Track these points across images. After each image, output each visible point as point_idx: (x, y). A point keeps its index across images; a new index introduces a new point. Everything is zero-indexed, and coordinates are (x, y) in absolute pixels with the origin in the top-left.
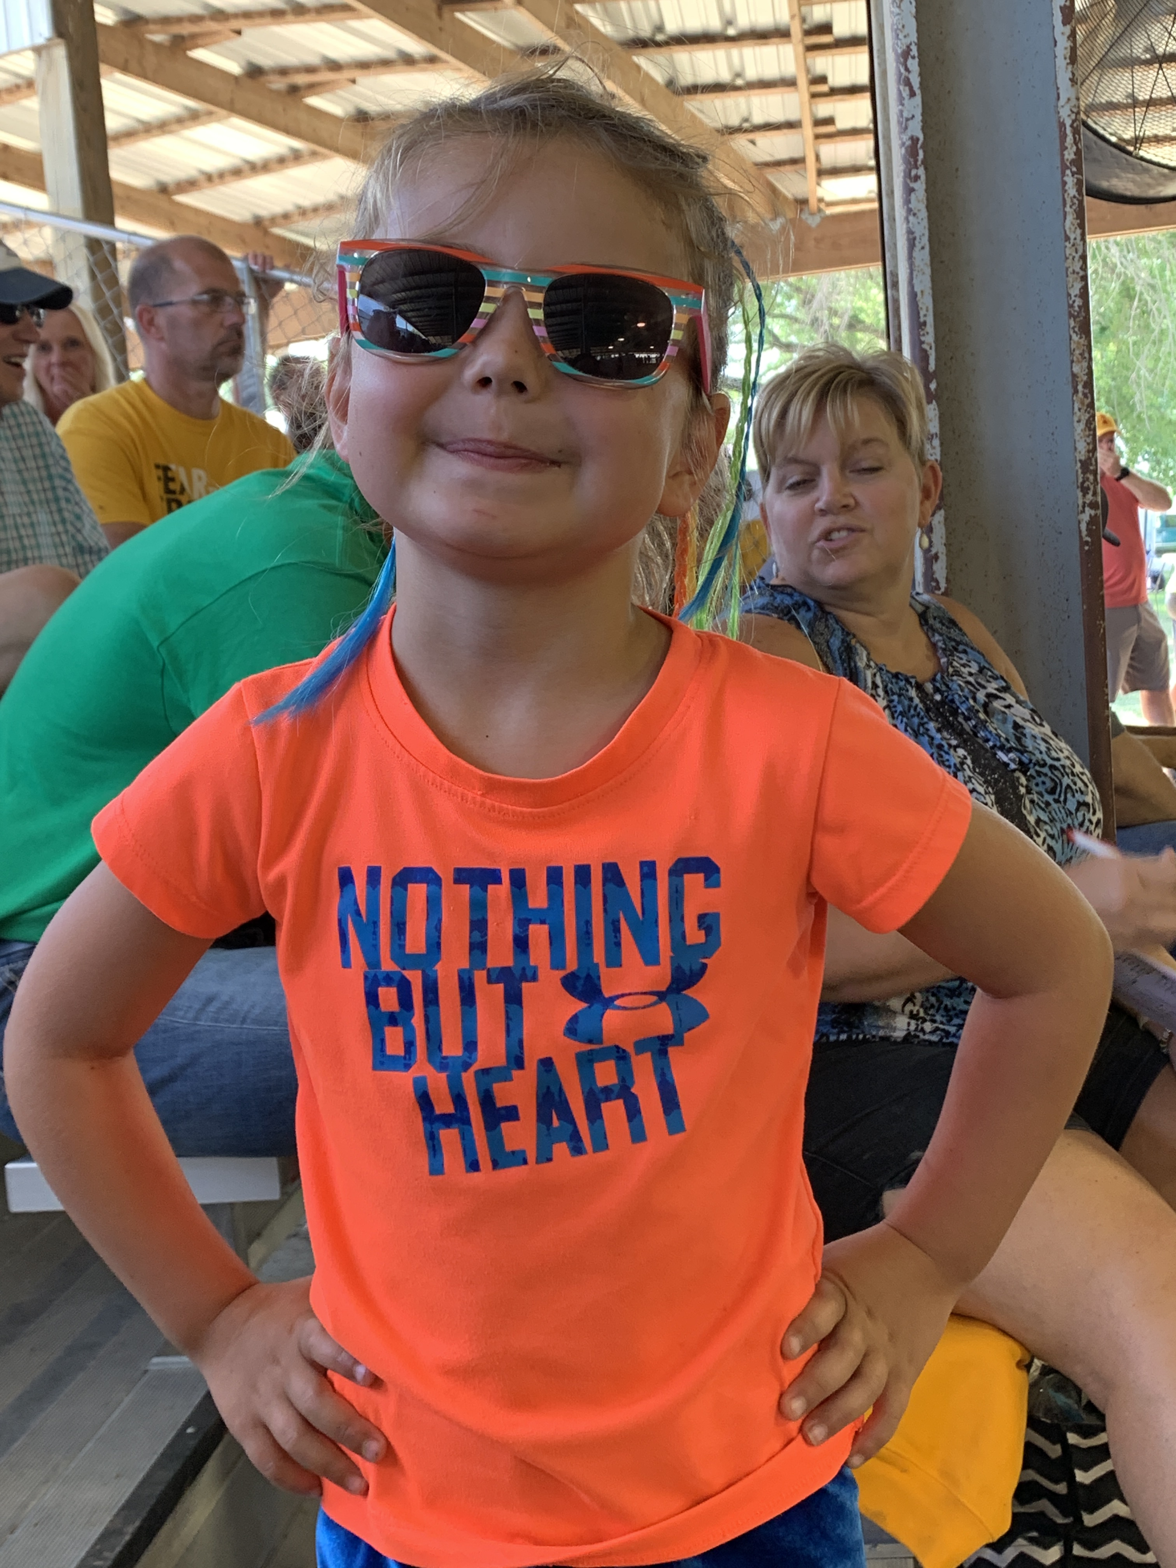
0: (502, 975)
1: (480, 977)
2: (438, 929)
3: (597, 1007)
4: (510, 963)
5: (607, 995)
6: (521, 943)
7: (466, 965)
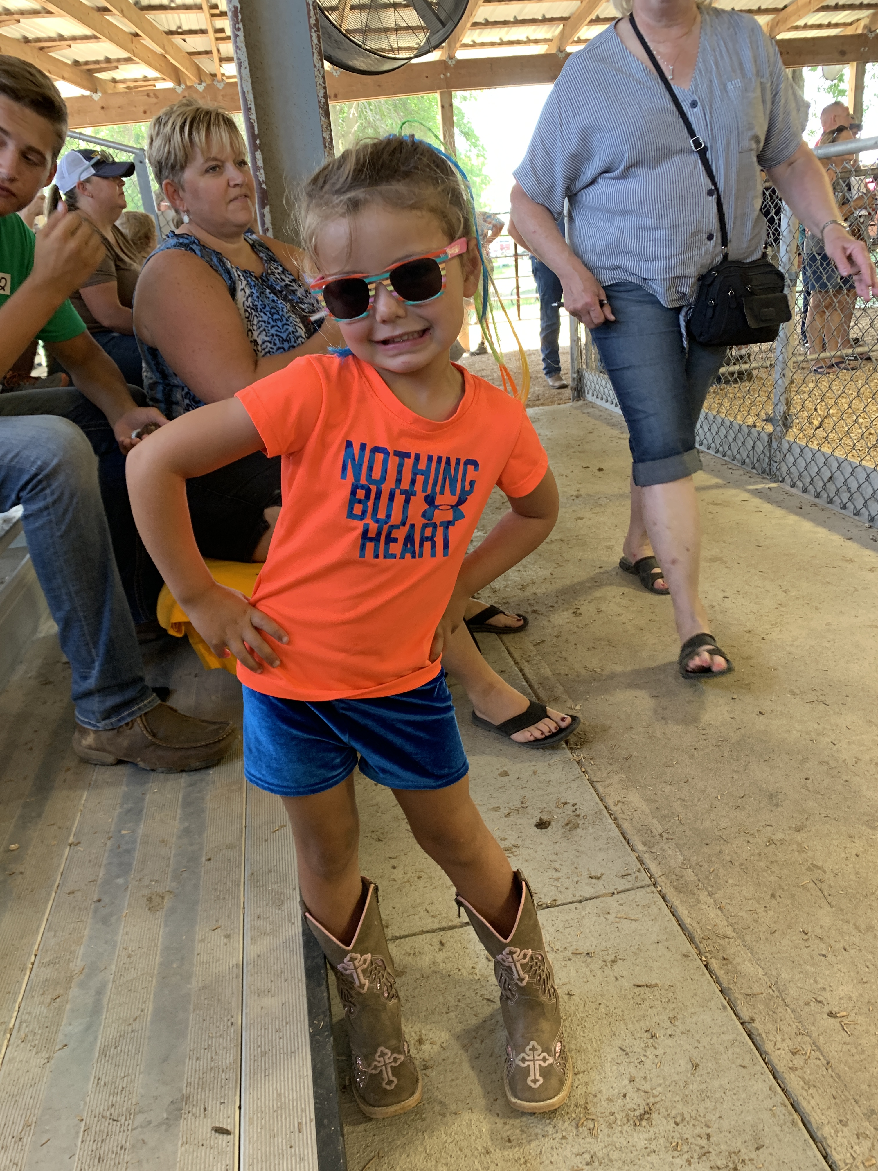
0: (404, 492)
1: (398, 492)
2: (386, 472)
3: (432, 508)
4: (408, 488)
5: (436, 504)
6: (413, 482)
7: (394, 487)
